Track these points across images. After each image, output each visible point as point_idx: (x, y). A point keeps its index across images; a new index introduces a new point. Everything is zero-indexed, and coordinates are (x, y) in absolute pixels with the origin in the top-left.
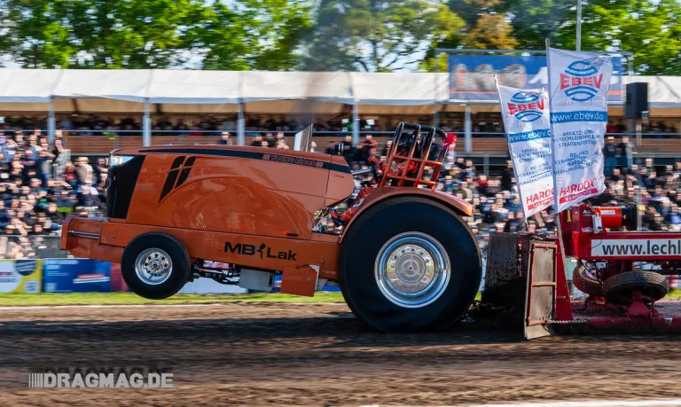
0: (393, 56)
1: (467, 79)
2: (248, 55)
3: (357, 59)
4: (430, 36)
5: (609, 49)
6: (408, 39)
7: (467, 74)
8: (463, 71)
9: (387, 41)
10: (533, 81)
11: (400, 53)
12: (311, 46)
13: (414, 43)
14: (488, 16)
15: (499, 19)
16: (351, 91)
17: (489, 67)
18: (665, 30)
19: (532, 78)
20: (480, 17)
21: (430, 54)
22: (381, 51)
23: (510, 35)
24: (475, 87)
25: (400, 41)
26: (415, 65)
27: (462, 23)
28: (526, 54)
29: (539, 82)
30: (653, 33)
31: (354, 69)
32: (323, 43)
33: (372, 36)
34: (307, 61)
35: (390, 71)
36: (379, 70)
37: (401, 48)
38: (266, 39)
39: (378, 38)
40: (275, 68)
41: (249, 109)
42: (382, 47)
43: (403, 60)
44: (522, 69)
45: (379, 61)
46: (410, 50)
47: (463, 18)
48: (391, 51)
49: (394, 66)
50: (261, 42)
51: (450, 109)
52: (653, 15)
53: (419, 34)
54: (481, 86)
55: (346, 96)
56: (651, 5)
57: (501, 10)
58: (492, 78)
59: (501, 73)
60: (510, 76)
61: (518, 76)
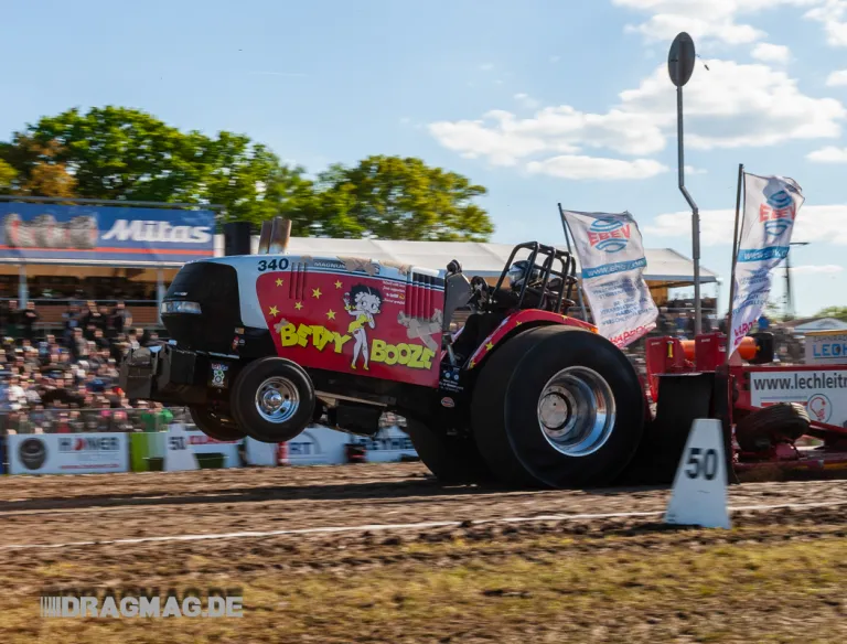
1: (22, 234)
5: (195, 208)
7: (23, 227)
8: (17, 224)
10: (108, 236)
14: (44, 165)
15: (58, 169)
17: (50, 219)
18: (260, 187)
20: (35, 167)
23: (74, 190)
24: (32, 242)
27: (12, 172)
29: (114, 238)
30: (246, 193)
44: (92, 222)
47: (14, 165)
52: (247, 171)
54: (41, 243)
56: (244, 159)
57: (62, 158)
58: (56, 234)
59: (67, 227)
60: (76, 232)
61: (88, 229)
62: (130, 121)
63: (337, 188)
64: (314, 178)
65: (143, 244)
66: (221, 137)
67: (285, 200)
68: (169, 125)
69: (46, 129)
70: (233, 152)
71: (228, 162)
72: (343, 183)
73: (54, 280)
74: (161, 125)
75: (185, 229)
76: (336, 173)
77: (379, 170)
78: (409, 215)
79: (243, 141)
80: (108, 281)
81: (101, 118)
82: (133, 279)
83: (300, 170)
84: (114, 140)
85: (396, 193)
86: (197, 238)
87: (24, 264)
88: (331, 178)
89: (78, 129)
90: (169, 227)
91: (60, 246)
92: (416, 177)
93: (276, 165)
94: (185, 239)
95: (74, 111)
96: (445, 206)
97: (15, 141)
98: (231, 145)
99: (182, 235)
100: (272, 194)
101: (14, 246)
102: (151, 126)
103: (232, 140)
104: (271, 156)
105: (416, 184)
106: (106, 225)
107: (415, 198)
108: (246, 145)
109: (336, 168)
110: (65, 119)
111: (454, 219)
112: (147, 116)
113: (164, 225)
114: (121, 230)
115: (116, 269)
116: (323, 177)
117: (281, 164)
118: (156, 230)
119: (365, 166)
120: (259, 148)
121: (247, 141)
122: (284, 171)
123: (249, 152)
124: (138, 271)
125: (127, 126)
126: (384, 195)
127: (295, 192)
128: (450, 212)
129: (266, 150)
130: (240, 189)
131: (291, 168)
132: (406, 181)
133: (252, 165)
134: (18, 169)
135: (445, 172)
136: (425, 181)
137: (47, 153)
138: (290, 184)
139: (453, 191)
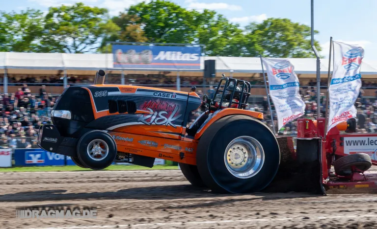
0: (83, 45)
1: (123, 58)
2: (8, 44)
3: (65, 47)
4: (103, 35)
5: (193, 42)
6: (91, 37)
7: (123, 55)
8: (120, 53)
9: (80, 37)
10: (156, 58)
11: (87, 44)
12: (41, 39)
13: (94, 39)
14: (131, 25)
15: (137, 27)
16: (63, 63)
17: (134, 51)
18: (220, 33)
19: (155, 57)
20: (128, 26)
21: (103, 45)
22: (77, 43)
23: (143, 35)
24: (126, 61)
25: (87, 37)
26: (94, 50)
27: (119, 29)
28: (151, 45)
29: (159, 59)
30: (214, 36)
31: (64, 52)
32: (48, 38)
33: (73, 35)
34: (39, 47)
35: (82, 53)
36: (77, 52)
37: (88, 41)
38: (18, 36)
39: (76, 36)
40: (22, 51)
41: (9, 72)
42: (78, 40)
43: (89, 47)
44: (150, 52)
45: (77, 48)
46: (92, 42)
47: (120, 26)
48: (82, 42)
49: (84, 50)
50: (15, 37)
51: (114, 72)
52: (215, 26)
53: (97, 34)
54: (130, 61)
55: (60, 66)
56: (213, 21)
57: (139, 22)
58: (135, 57)
59: (140, 54)
60: (144, 56)
61: (148, 56)
62: (167, 6)
63: (253, 33)
64: (243, 29)
65: (171, 62)
66: (204, 11)
67: (231, 38)
68: (183, 7)
69: (132, 10)
70: (209, 18)
71: (207, 22)
72: (256, 30)
73: (135, 76)
74: (179, 7)
75: (188, 55)
76: (252, 26)
77: (272, 24)
78: (284, 44)
79: (214, 13)
80: (157, 76)
81: (154, 5)
82: (167, 75)
83: (238, 25)
84: (160, 14)
85: (279, 34)
86: (193, 59)
87: (123, 70)
88: (251, 28)
89: (145, 10)
90: (181, 54)
91: (138, 62)
92: (288, 27)
93: (227, 23)
94: (188, 59)
95: (144, 2)
96: (300, 40)
97: (120, 16)
98: (208, 15)
99: (187, 57)
100: (225, 36)
101: (119, 63)
102: (175, 8)
103: (209, 13)
104: (225, 19)
105: (288, 30)
106: (156, 53)
107: (287, 36)
108: (215, 15)
109: (253, 24)
110: (140, 5)
111: (304, 45)
112: (173, 3)
113: (179, 53)
114: (162, 56)
115: (160, 71)
116: (247, 28)
117: (229, 23)
118: (176, 55)
119: (265, 23)
120: (220, 16)
121: (215, 13)
122: (231, 25)
123: (215, 18)
124: (169, 72)
125: (165, 8)
126: (274, 35)
127: (235, 35)
128: (303, 42)
129: (223, 17)
130: (212, 34)
131: (234, 25)
132: (284, 29)
133: (217, 24)
134: (121, 27)
135: (300, 24)
136: (292, 28)
137: (132, 20)
138: (233, 31)
139: (304, 33)
